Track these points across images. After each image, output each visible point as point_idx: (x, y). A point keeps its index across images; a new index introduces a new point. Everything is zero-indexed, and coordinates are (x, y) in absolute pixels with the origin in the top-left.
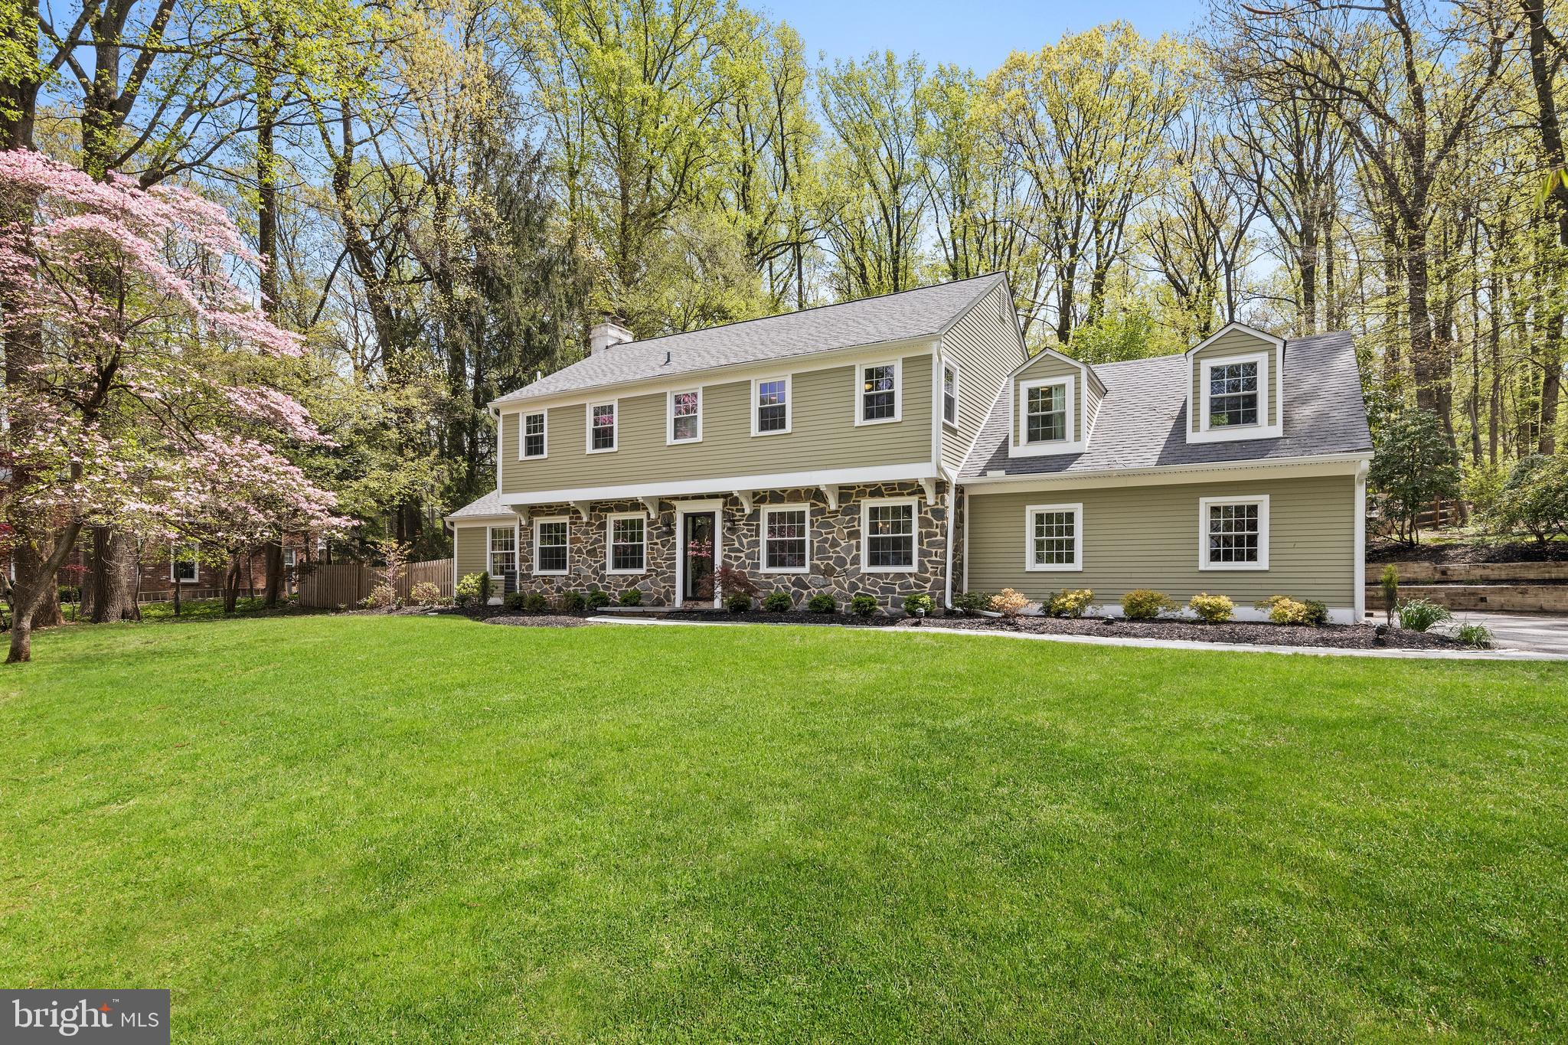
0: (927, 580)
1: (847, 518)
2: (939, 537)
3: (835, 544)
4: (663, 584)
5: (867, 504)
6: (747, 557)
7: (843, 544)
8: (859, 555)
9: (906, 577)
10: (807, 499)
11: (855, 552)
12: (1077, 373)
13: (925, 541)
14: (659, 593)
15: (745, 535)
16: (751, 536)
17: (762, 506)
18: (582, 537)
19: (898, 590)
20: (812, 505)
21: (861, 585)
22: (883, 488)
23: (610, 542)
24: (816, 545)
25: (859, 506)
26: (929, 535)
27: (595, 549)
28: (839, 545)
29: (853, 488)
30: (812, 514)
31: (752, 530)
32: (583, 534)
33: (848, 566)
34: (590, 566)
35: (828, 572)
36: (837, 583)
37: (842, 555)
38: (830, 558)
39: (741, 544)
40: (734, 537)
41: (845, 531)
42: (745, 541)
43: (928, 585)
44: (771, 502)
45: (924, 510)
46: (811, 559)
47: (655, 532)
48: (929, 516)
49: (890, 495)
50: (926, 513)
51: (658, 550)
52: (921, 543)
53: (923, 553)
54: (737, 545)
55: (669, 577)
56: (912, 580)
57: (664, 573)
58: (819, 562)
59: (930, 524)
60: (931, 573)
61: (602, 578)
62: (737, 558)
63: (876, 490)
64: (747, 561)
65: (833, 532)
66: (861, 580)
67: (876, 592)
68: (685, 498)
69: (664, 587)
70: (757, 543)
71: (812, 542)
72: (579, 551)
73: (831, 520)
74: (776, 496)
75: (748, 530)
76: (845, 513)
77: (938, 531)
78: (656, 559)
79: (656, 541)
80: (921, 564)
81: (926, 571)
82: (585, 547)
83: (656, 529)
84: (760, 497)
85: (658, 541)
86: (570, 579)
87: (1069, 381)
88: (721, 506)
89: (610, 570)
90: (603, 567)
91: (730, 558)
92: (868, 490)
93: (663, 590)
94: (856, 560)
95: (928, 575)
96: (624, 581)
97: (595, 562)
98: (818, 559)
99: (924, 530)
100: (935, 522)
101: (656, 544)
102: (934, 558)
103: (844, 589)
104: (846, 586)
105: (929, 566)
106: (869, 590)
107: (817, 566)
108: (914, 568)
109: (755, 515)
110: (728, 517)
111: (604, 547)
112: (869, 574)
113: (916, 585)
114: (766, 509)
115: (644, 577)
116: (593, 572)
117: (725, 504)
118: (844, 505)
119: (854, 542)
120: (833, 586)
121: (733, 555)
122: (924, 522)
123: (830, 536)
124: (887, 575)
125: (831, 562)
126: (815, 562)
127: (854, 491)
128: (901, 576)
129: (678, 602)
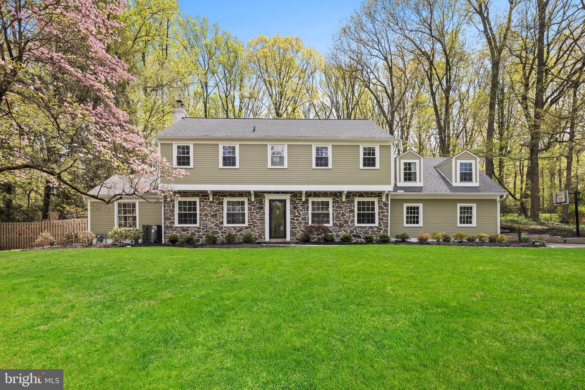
0: (382, 229)
1: (349, 205)
2: (386, 213)
3: (343, 215)
4: (257, 231)
5: (357, 200)
6: (302, 219)
7: (347, 215)
8: (354, 219)
9: (373, 228)
10: (330, 197)
11: (352, 218)
12: (420, 159)
13: (381, 214)
14: (256, 235)
15: (301, 211)
16: (305, 210)
17: (310, 198)
18: (208, 209)
19: (370, 233)
20: (333, 199)
21: (355, 231)
22: (364, 194)
23: (225, 211)
24: (335, 215)
25: (354, 200)
26: (382, 212)
27: (216, 214)
28: (345, 215)
29: (351, 193)
30: (333, 202)
31: (305, 208)
32: (209, 207)
33: (349, 224)
34: (213, 222)
35: (341, 226)
36: (345, 231)
37: (347, 219)
38: (342, 220)
39: (300, 214)
40: (296, 211)
41: (348, 210)
42: (301, 213)
43: (382, 231)
44: (314, 197)
45: (380, 203)
46: (333, 221)
47: (252, 207)
48: (382, 205)
49: (367, 197)
50: (381, 204)
51: (254, 216)
52: (379, 215)
53: (380, 219)
54: (297, 214)
55: (261, 228)
56: (376, 229)
57: (258, 226)
58: (337, 222)
59: (383, 208)
60: (383, 227)
61: (221, 228)
62: (297, 220)
63: (361, 194)
64: (302, 221)
65: (343, 210)
66: (355, 229)
67: (361, 234)
68: (269, 192)
69: (258, 232)
70: (308, 214)
71: (333, 214)
72: (206, 215)
73: (341, 205)
74: (316, 194)
75: (302, 208)
76: (348, 202)
77: (386, 211)
78: (253, 219)
79: (253, 211)
80: (379, 223)
81: (381, 226)
82: (210, 213)
83: (253, 206)
84: (309, 194)
85: (255, 211)
86: (200, 228)
87: (417, 161)
88: (289, 197)
89: (225, 224)
90: (222, 223)
91: (294, 220)
92: (358, 194)
93: (258, 234)
94: (353, 221)
95: (382, 227)
96: (234, 230)
97: (216, 220)
98: (336, 221)
99: (380, 211)
100: (384, 208)
101: (253, 213)
102: (384, 221)
103: (348, 233)
104: (348, 231)
105: (382, 224)
106: (358, 233)
107: (336, 224)
108: (377, 224)
109: (307, 202)
110: (292, 202)
111: (222, 213)
112: (358, 227)
113: (377, 231)
114: (311, 200)
115: (246, 228)
116: (215, 225)
117: (291, 196)
118: (347, 200)
119: (352, 214)
120: (343, 231)
121: (295, 218)
122: (380, 208)
123: (341, 212)
124: (366, 227)
125: (342, 222)
126: (335, 222)
127: (351, 194)
128: (372, 227)
129: (267, 239)
